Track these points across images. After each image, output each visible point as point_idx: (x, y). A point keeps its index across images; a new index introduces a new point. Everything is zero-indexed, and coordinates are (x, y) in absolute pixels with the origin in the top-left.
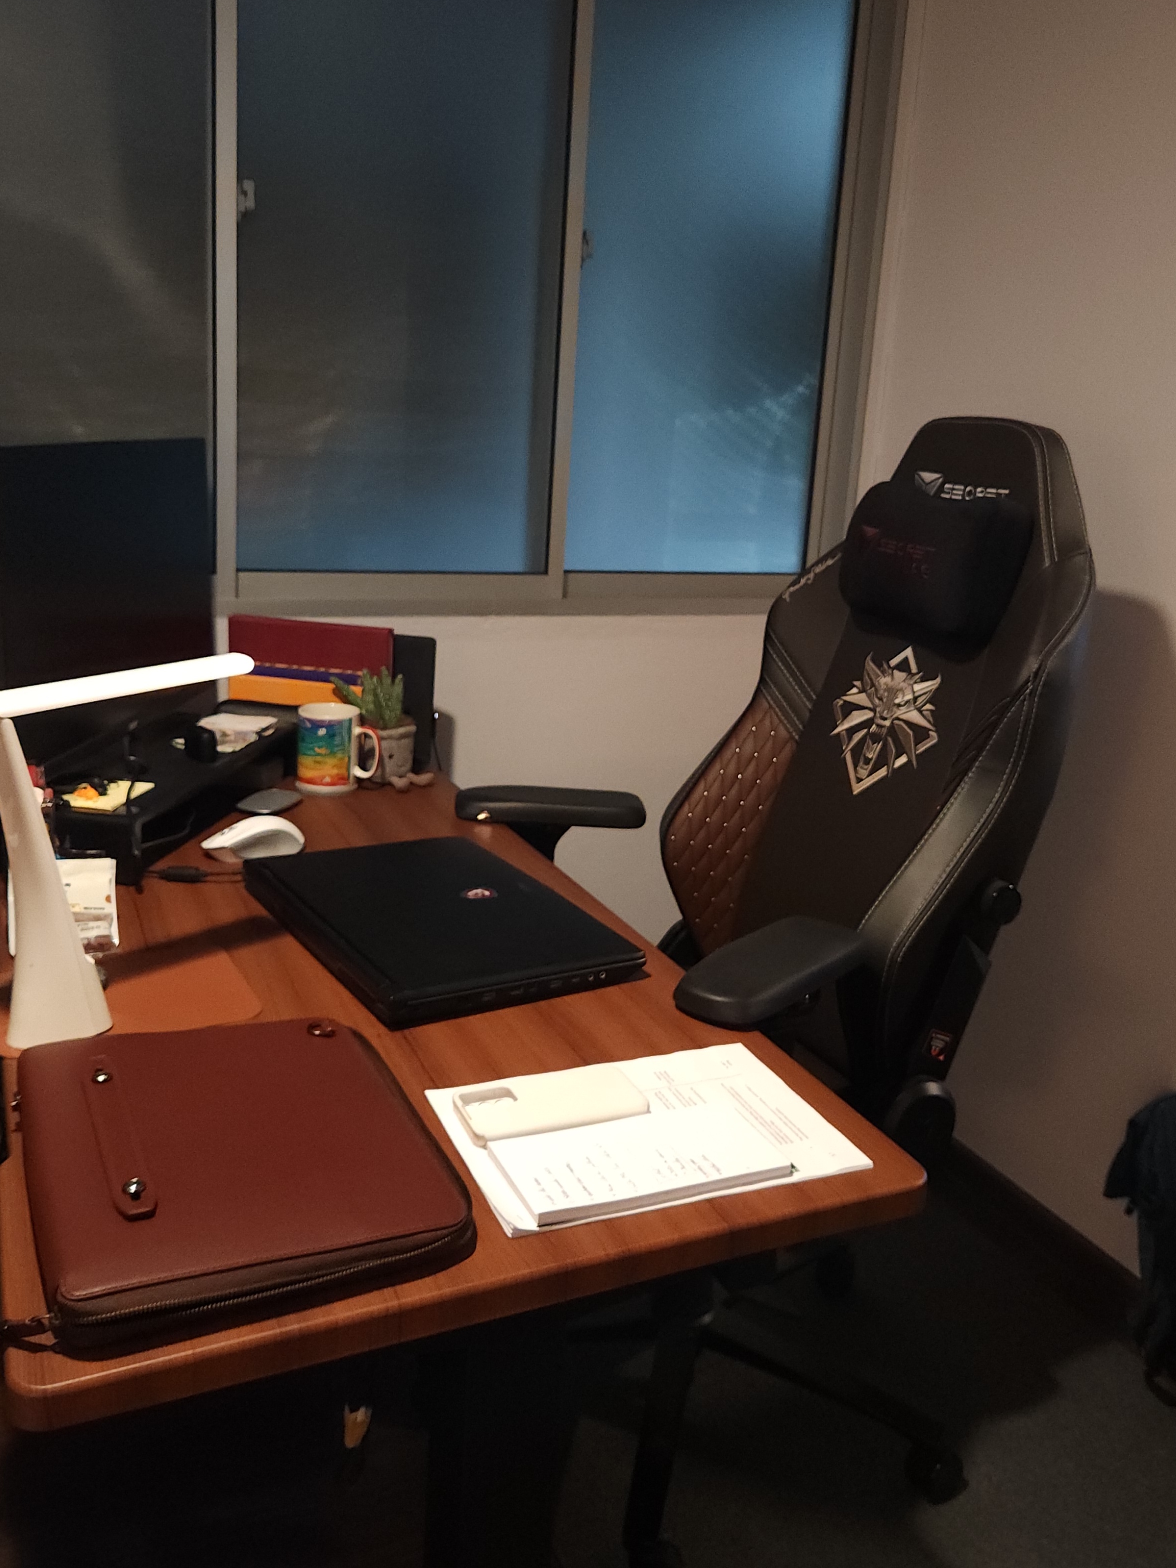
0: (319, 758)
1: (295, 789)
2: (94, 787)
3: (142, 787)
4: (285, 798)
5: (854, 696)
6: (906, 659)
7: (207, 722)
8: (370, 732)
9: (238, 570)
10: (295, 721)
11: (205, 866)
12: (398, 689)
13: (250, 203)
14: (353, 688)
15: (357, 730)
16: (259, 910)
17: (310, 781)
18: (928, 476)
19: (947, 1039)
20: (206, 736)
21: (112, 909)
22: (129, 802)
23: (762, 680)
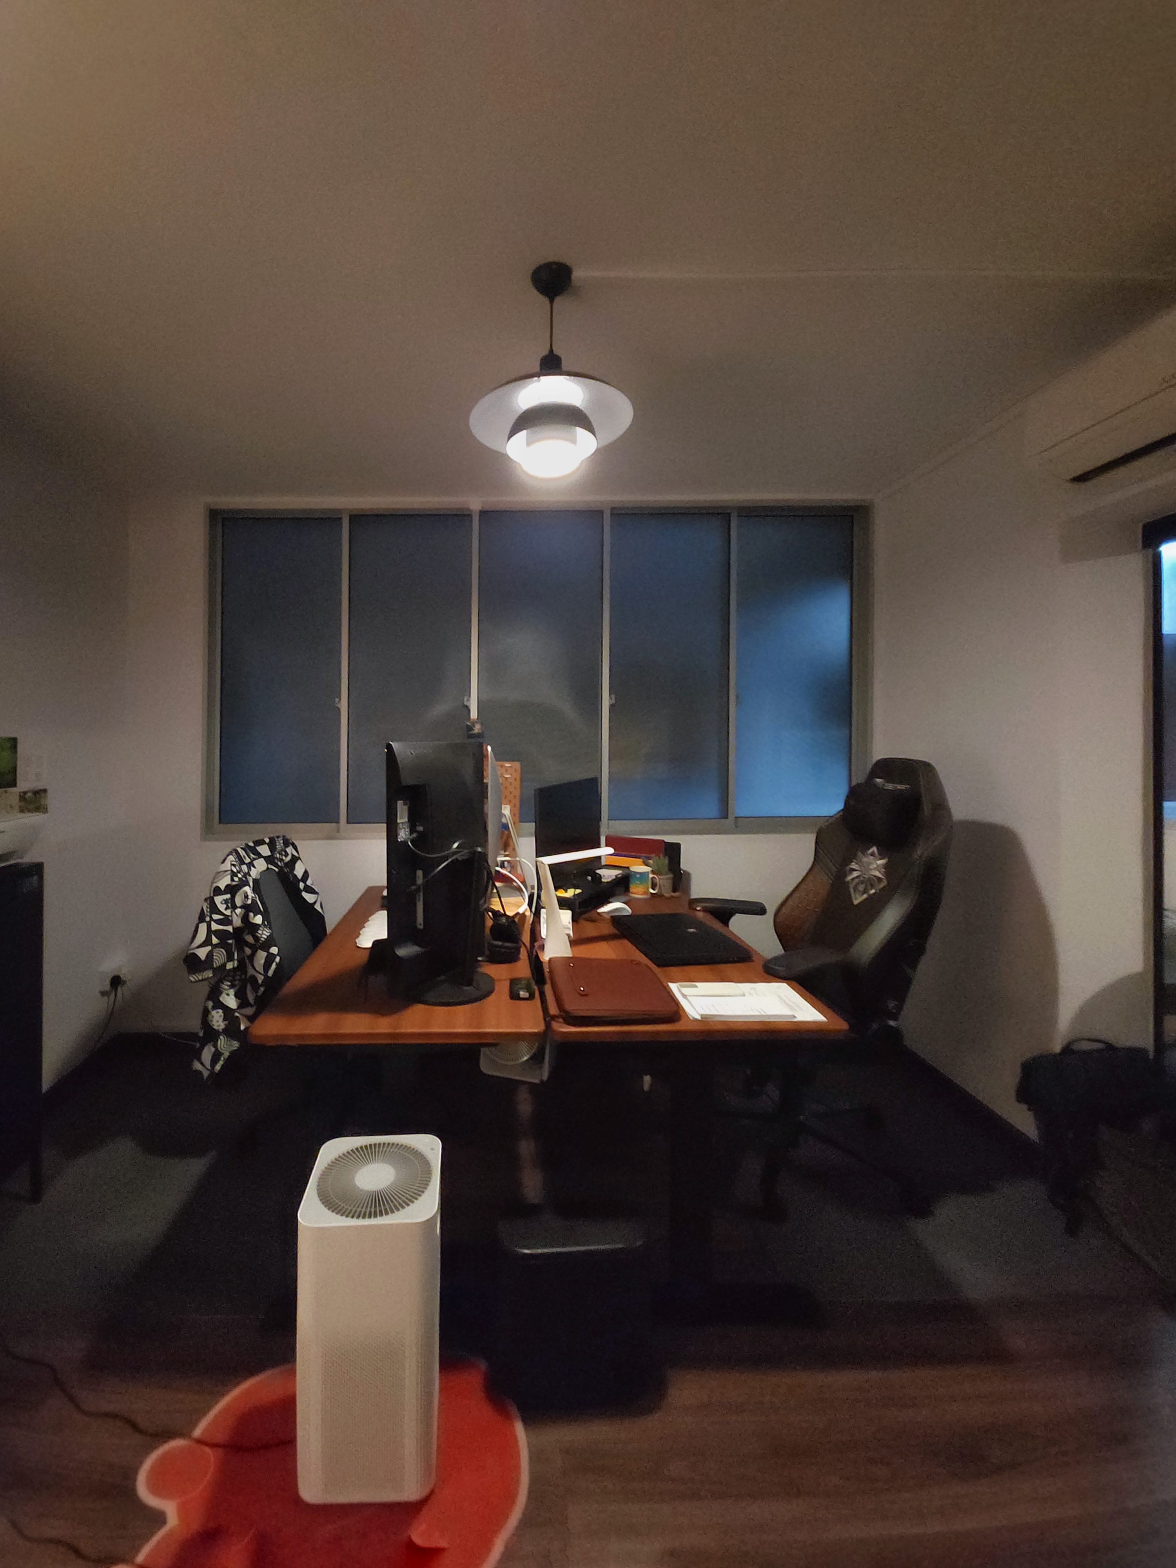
0: (637, 885)
1: (629, 896)
2: (564, 890)
3: (578, 891)
4: (625, 898)
5: (853, 866)
6: (874, 851)
7: (598, 871)
8: (655, 876)
9: (609, 820)
10: (628, 872)
11: (598, 917)
12: (667, 861)
13: (614, 702)
14: (650, 861)
15: (651, 876)
16: (616, 932)
17: (635, 894)
18: (878, 780)
19: (896, 1003)
20: (598, 875)
21: (570, 926)
22: (575, 895)
23: (815, 859)
